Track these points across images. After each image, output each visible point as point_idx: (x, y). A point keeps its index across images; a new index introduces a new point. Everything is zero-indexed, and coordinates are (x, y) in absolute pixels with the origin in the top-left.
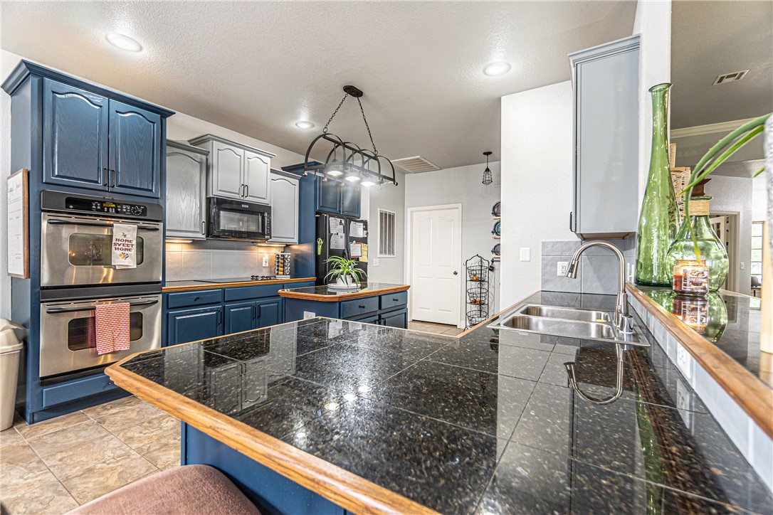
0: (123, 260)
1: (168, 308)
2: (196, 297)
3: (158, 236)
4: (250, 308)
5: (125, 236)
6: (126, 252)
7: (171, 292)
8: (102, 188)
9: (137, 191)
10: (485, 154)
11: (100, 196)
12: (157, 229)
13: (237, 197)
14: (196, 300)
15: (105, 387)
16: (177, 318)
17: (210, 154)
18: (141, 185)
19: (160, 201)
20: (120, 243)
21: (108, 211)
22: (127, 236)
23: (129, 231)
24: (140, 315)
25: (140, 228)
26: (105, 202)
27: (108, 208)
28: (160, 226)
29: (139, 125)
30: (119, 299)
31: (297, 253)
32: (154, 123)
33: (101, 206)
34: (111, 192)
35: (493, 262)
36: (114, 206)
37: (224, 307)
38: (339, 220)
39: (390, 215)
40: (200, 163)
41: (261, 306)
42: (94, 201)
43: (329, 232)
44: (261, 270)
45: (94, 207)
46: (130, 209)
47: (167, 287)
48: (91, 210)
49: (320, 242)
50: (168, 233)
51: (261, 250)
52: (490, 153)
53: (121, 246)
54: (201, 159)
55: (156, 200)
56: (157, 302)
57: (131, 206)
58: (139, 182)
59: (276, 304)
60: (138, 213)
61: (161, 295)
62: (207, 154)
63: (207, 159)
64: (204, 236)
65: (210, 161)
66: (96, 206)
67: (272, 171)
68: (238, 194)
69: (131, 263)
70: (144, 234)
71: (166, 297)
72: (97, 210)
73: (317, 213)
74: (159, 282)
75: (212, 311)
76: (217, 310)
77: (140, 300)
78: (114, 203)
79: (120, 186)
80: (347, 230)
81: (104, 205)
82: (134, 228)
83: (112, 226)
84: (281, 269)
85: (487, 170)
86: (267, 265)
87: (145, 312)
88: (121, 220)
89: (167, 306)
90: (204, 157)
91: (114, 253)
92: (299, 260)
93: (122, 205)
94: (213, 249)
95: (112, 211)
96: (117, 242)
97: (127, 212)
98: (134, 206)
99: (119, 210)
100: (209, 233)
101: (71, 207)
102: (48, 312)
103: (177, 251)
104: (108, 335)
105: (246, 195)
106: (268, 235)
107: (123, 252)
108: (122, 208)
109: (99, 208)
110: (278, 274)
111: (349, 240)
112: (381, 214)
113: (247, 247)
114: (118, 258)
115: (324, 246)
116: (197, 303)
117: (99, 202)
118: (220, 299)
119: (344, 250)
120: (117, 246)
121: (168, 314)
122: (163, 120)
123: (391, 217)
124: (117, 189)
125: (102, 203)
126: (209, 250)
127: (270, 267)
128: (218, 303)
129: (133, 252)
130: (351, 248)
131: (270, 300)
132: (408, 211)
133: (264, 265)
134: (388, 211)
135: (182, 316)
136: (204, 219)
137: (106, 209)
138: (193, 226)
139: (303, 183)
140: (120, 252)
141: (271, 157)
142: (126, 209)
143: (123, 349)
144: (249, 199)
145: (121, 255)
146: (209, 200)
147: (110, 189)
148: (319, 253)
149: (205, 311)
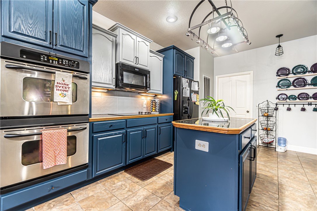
0: (62, 98)
1: (93, 133)
2: (110, 125)
3: (87, 83)
4: (140, 132)
5: (64, 81)
6: (65, 93)
7: (95, 122)
8: (49, 46)
9: (73, 50)
10: (277, 37)
11: (47, 51)
12: (86, 79)
13: (133, 64)
14: (110, 127)
15: (50, 191)
16: (99, 139)
17: (118, 37)
18: (75, 47)
19: (88, 59)
20: (60, 85)
21: (52, 63)
22: (65, 81)
23: (66, 77)
24: (74, 138)
25: (74, 76)
26: (50, 56)
27: (53, 60)
28: (88, 76)
29: (74, 5)
30: (60, 126)
31: (162, 99)
32: (84, 5)
33: (48, 58)
34: (54, 49)
35: (277, 104)
36: (57, 59)
37: (127, 131)
38: (186, 79)
39: (208, 79)
40: (112, 42)
41: (147, 130)
42: (42, 54)
43: (182, 87)
44: (142, 109)
45: (42, 59)
46: (68, 63)
47: (93, 118)
48: (40, 60)
49: (176, 92)
50: (93, 84)
51: (143, 98)
52: (281, 35)
53: (61, 88)
54: (113, 39)
55: (86, 59)
56: (86, 128)
57: (69, 60)
58: (74, 44)
59: (154, 129)
60: (73, 66)
61: (88, 124)
62: (116, 36)
63: (116, 40)
64: (114, 87)
65: (118, 41)
66: (44, 58)
67: (151, 51)
68: (133, 62)
69: (68, 100)
70: (77, 81)
71: (92, 125)
72: (45, 61)
73: (174, 76)
74: (87, 115)
75: (119, 134)
76: (123, 134)
77: (75, 127)
78: (57, 57)
79: (61, 45)
80: (190, 86)
81: (50, 58)
82: (70, 76)
83: (55, 73)
84: (154, 108)
85: (279, 46)
86: (146, 106)
87: (78, 135)
88: (62, 70)
89: (92, 131)
90: (114, 38)
91: (56, 93)
92: (163, 103)
93: (62, 59)
94: (118, 96)
95: (55, 63)
96: (58, 85)
97: (66, 64)
98: (71, 61)
99: (60, 62)
100: (117, 85)
101: (25, 57)
102: (5, 137)
103: (98, 96)
104: (51, 153)
105: (137, 63)
106: (149, 88)
107: (62, 92)
108: (62, 62)
109: (46, 59)
110: (152, 111)
111: (191, 91)
112: (204, 78)
113: (136, 96)
114: (59, 97)
115: (179, 95)
116: (111, 128)
117: (46, 55)
118: (124, 127)
119: (189, 97)
120: (58, 88)
121: (93, 136)
122: (91, 5)
123: (209, 80)
124: (59, 47)
125: (48, 56)
126: (116, 97)
127: (147, 107)
128: (123, 129)
129: (70, 93)
130: (192, 97)
131: (151, 127)
132: (216, 78)
133: (144, 106)
134: (208, 77)
135: (102, 138)
136: (114, 77)
137: (51, 61)
138: (108, 80)
139: (165, 60)
140: (60, 92)
141: (150, 43)
142: (65, 62)
143: (62, 163)
144: (138, 66)
145: (60, 95)
146: (117, 65)
147: (54, 47)
148: (176, 99)
149: (116, 134)
